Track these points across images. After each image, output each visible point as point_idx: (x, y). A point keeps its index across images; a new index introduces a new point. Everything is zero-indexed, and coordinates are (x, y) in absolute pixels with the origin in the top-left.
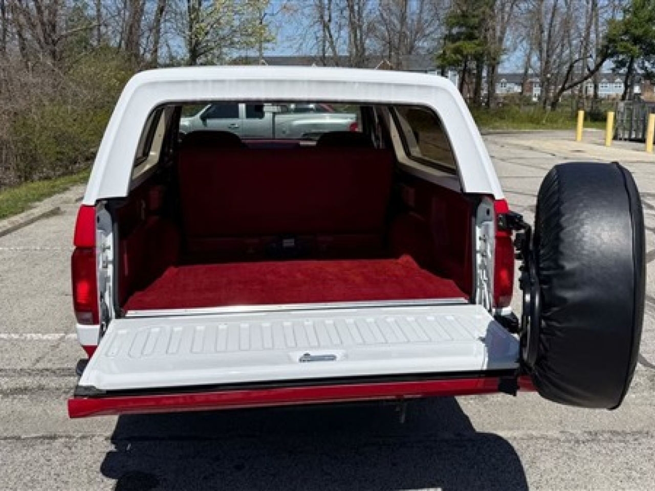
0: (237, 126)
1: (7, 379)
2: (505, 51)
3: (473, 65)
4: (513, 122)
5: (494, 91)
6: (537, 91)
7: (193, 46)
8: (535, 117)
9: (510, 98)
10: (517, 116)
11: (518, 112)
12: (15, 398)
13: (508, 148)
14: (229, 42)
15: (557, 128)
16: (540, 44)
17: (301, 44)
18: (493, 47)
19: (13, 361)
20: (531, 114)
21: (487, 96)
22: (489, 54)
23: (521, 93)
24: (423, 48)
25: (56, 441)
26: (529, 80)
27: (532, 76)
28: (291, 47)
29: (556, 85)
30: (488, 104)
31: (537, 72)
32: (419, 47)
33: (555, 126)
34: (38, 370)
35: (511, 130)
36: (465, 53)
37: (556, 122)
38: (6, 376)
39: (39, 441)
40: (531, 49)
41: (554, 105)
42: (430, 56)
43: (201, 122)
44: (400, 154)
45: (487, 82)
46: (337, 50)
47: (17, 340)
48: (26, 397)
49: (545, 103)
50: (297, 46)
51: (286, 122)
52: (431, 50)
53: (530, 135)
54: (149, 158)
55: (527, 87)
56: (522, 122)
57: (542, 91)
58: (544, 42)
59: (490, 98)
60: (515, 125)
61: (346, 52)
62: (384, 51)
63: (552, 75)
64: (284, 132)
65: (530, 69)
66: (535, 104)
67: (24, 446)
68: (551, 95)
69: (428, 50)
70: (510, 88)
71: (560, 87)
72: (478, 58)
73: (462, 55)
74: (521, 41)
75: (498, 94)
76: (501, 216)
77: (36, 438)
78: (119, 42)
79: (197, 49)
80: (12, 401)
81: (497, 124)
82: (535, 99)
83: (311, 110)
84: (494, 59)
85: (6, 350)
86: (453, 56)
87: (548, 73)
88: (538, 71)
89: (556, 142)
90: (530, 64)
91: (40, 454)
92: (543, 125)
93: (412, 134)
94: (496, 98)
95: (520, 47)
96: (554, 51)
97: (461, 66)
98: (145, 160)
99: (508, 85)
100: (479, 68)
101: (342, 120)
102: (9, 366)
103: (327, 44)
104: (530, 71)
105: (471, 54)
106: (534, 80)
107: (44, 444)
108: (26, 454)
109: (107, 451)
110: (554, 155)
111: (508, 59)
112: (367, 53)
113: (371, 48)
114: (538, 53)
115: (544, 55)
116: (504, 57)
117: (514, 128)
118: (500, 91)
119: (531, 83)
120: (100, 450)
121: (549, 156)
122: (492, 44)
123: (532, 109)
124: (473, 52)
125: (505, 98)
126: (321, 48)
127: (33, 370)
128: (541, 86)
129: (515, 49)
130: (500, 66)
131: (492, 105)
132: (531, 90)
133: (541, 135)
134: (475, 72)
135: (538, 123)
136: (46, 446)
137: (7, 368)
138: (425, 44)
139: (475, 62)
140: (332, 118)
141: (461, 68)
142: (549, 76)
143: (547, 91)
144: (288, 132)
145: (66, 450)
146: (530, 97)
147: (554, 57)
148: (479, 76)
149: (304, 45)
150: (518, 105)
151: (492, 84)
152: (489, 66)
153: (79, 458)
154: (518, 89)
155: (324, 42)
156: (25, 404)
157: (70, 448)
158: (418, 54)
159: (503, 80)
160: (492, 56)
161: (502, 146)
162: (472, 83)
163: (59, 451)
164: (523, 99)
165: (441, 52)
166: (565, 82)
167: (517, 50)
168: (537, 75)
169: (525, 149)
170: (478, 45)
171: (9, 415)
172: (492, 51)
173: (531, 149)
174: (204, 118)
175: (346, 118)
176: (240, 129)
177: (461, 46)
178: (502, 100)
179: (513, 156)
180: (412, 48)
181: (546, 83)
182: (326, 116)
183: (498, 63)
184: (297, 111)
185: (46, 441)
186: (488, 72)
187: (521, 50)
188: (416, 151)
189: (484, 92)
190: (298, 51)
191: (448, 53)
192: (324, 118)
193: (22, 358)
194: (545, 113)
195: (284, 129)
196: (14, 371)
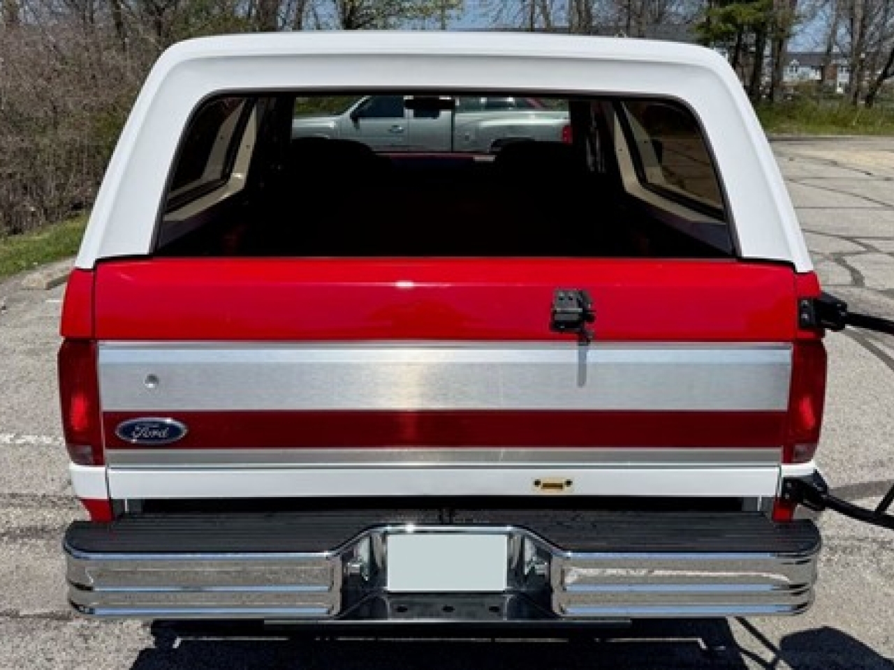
0: (400, 128)
1: (19, 511)
2: (798, 19)
3: (750, 38)
4: (808, 123)
5: (780, 78)
6: (843, 78)
7: (347, 15)
8: (840, 116)
9: (803, 88)
10: (814, 114)
11: (815, 109)
12: (24, 544)
13: (798, 162)
14: (397, 8)
15: (872, 134)
16: (852, 8)
17: (500, 11)
18: (781, 12)
19: (35, 481)
20: (835, 112)
21: (770, 85)
22: (775, 23)
23: (820, 82)
24: (677, 14)
25: (69, 623)
26: (834, 62)
27: (837, 56)
28: (485, 15)
29: (873, 70)
30: (770, 96)
31: (844, 51)
32: (670, 14)
33: (870, 129)
34: (67, 498)
35: (803, 135)
36: (739, 21)
37: (872, 124)
38: (20, 505)
39: (44, 622)
40: (838, 16)
41: (870, 99)
42: (687, 26)
43: (350, 122)
44: (630, 180)
45: (771, 64)
46: (551, 18)
47: (48, 446)
48: (41, 543)
49: (856, 95)
50: (495, 13)
51: (470, 122)
52: (689, 18)
53: (834, 144)
54: (230, 182)
55: (828, 72)
56: (822, 123)
57: (851, 79)
58: (858, 5)
59: (774, 88)
60: (810, 127)
61: (564, 21)
62: (620, 19)
63: (867, 54)
64: (467, 138)
65: (835, 47)
66: (840, 97)
67: (20, 630)
68: (865, 84)
69: (685, 18)
70: (804, 74)
71: (880, 73)
72: (759, 29)
73: (736, 25)
74: (822, 6)
75: (785, 83)
76: (806, 302)
77: (40, 616)
78: (247, 9)
79: (353, 19)
80: (21, 549)
81: (784, 126)
82: (840, 90)
83: (510, 105)
84: (782, 31)
85: (30, 462)
86: (721, 25)
87: (863, 51)
88: (847, 48)
89: (873, 153)
90: (834, 40)
91: (39, 647)
92: (853, 127)
93: (650, 147)
94: (784, 88)
95: (820, 13)
96: (871, 19)
97: (733, 39)
98: (224, 184)
99: (801, 70)
100: (760, 45)
101: (553, 120)
102: (29, 490)
103: (538, 10)
104: (835, 50)
105: (749, 24)
106: (840, 61)
107: (50, 627)
108: (18, 646)
109: (140, 649)
110: (869, 174)
111: (802, 31)
112: (594, 23)
113: (602, 14)
114: (848, 22)
115: (857, 25)
116: (796, 28)
117: (810, 132)
118: (789, 77)
119: (836, 66)
120: (129, 646)
121: (864, 175)
122: (779, 8)
123: (837, 104)
124: (751, 19)
125: (796, 88)
126: (528, 17)
127: (60, 499)
128: (851, 71)
129: (814, 16)
130: (791, 40)
131: (777, 98)
132: (834, 77)
133: (850, 142)
134: (753, 49)
135: (845, 125)
136: (51, 634)
137: (24, 492)
138: (681, 10)
139: (754, 35)
140: (539, 116)
141: (734, 44)
142: (863, 56)
143: (860, 78)
144: (473, 137)
145: (79, 642)
146: (835, 87)
147: (872, 28)
148: (759, 56)
149: (505, 11)
150: (816, 99)
151: (778, 67)
152: (773, 40)
153: (96, 659)
154: (815, 75)
155: (533, 7)
156: (37, 556)
157: (86, 639)
158: (670, 24)
159: (794, 62)
160: (780, 25)
161: (791, 159)
162: (747, 65)
163: (68, 643)
164: (823, 89)
165: (704, 19)
166: (888, 66)
167: (817, 18)
168: (845, 56)
169: (826, 164)
170: (760, 10)
171: (12, 573)
172: (780, 19)
173: (834, 163)
174: (355, 117)
175: (557, 118)
176: (405, 133)
177: (733, 11)
178: (792, 91)
179: (806, 174)
180: (661, 14)
181: (858, 67)
182: (530, 114)
183: (788, 36)
184: (489, 107)
185: (54, 623)
186: (773, 49)
187: (822, 19)
188: (655, 174)
189: (766, 79)
190: (495, 21)
191: (714, 21)
192: (526, 116)
193: (49, 477)
194: (855, 110)
195: (467, 134)
196: (34, 497)
